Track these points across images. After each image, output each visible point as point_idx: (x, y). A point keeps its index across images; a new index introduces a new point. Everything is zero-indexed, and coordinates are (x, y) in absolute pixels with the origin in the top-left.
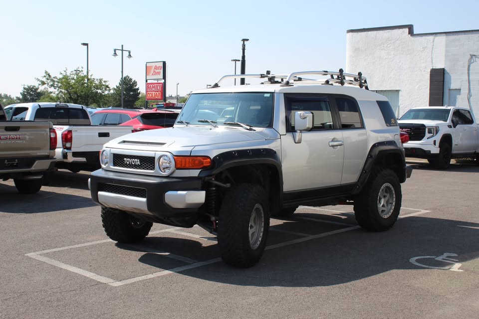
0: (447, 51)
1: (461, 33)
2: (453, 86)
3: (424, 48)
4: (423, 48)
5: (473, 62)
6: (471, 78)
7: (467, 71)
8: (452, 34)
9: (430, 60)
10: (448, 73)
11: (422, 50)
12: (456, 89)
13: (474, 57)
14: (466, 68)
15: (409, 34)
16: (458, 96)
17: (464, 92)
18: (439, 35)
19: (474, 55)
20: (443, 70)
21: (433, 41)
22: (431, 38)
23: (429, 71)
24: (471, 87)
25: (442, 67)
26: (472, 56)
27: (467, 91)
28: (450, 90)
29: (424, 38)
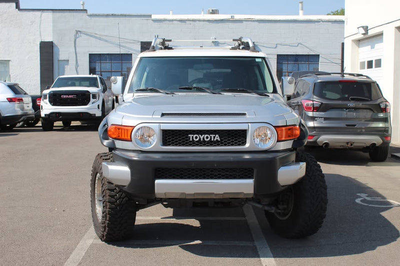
0: (54, 26)
1: (66, 11)
2: (62, 57)
3: (33, 22)
4: (31, 22)
5: (79, 37)
6: (77, 50)
7: (74, 45)
8: (58, 11)
9: (38, 33)
10: (56, 46)
11: (30, 24)
12: (64, 60)
13: (79, 33)
14: (73, 42)
15: (16, 8)
16: (66, 66)
17: (72, 62)
18: (46, 11)
19: (79, 31)
20: (52, 42)
21: (41, 17)
22: (38, 13)
23: (39, 43)
24: (78, 58)
25: (50, 40)
26: (77, 32)
27: (75, 62)
28: (59, 60)
29: (31, 13)
